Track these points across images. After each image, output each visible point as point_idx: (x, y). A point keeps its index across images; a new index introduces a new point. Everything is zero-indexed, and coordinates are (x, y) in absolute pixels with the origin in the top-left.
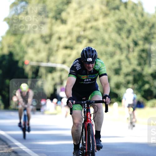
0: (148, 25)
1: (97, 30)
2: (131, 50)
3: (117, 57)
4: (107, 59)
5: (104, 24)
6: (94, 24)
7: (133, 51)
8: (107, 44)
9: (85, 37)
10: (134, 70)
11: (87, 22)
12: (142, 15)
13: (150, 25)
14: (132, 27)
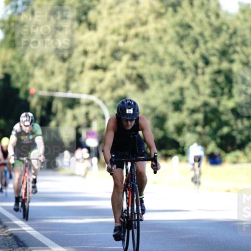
0: (226, 32)
1: (146, 39)
2: (200, 71)
3: (177, 84)
4: (162, 86)
5: (156, 30)
6: (141, 29)
7: (203, 73)
8: (161, 63)
9: (126, 52)
10: (206, 104)
11: (129, 26)
12: (218, 16)
13: (231, 31)
14: (201, 34)
